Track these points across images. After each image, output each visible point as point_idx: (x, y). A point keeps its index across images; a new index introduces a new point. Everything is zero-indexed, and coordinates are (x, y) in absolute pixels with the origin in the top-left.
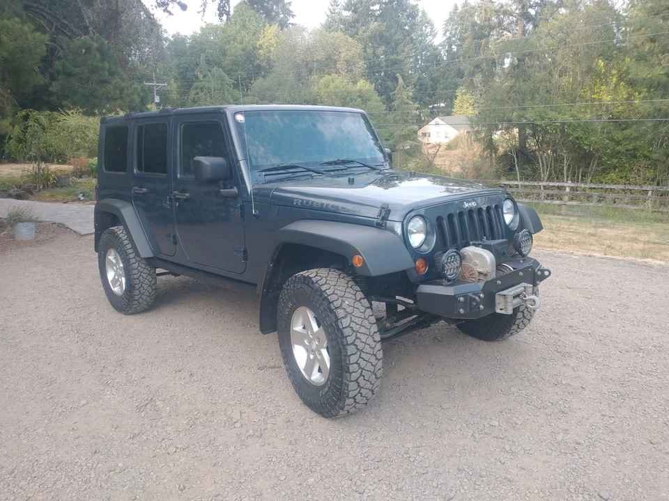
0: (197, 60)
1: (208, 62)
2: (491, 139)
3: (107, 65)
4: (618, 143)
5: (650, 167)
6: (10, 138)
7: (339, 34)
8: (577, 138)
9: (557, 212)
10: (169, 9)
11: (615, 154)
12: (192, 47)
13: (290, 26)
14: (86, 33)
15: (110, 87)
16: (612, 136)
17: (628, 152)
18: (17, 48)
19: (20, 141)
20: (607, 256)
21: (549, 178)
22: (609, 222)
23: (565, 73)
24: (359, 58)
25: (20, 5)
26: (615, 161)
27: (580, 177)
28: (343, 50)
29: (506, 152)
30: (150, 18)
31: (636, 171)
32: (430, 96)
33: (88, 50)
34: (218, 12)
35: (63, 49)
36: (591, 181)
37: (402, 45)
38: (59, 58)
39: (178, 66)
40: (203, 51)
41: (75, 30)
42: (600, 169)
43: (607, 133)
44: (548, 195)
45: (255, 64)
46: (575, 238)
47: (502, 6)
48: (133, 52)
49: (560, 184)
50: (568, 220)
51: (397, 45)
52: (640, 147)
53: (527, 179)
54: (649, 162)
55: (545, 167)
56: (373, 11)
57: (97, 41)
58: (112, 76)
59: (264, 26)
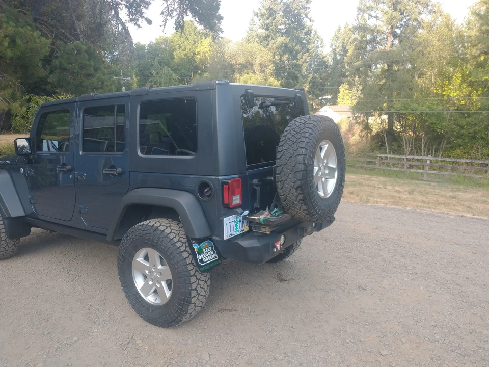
0: (153, 62)
1: (160, 63)
2: (368, 123)
3: (92, 63)
4: (462, 128)
5: (486, 146)
6: (16, 116)
7: (256, 45)
8: (432, 124)
9: (421, 178)
10: (139, 23)
11: (460, 136)
12: (149, 52)
13: (220, 38)
14: (78, 39)
15: (94, 80)
16: (458, 122)
17: (469, 135)
18: (28, 48)
19: (24, 117)
20: (475, 217)
21: (410, 153)
22: (461, 187)
23: (423, 75)
24: (270, 62)
25: (31, 17)
26: (460, 141)
27: (434, 152)
28: (258, 57)
29: (378, 132)
30: (125, 29)
31: (475, 148)
32: (320, 90)
33: (79, 51)
34: (175, 26)
35: (60, 50)
36: (442, 155)
37: (301, 53)
38: (57, 57)
39: (138, 66)
40: (156, 55)
41: (69, 37)
42: (448, 146)
43: (454, 120)
44: (410, 165)
45: (194, 65)
46: (441, 200)
47: (376, 27)
48: (106, 55)
49: (420, 157)
50: (430, 185)
51: (297, 53)
52: (478, 130)
53: (394, 153)
54: (486, 142)
55: (408, 144)
56: (280, 29)
57: (86, 45)
58: (96, 71)
59: (201, 38)
